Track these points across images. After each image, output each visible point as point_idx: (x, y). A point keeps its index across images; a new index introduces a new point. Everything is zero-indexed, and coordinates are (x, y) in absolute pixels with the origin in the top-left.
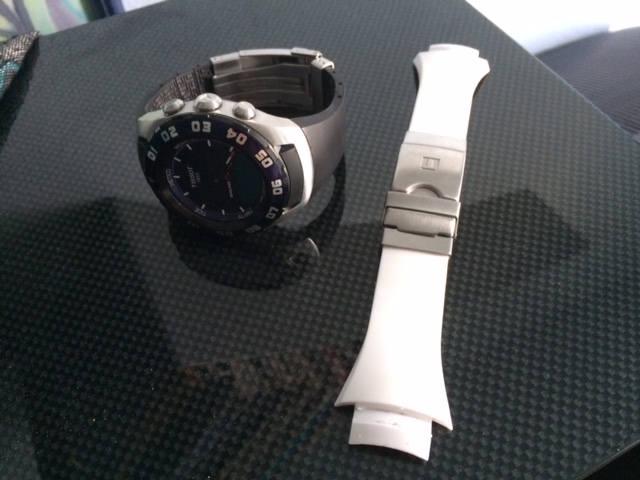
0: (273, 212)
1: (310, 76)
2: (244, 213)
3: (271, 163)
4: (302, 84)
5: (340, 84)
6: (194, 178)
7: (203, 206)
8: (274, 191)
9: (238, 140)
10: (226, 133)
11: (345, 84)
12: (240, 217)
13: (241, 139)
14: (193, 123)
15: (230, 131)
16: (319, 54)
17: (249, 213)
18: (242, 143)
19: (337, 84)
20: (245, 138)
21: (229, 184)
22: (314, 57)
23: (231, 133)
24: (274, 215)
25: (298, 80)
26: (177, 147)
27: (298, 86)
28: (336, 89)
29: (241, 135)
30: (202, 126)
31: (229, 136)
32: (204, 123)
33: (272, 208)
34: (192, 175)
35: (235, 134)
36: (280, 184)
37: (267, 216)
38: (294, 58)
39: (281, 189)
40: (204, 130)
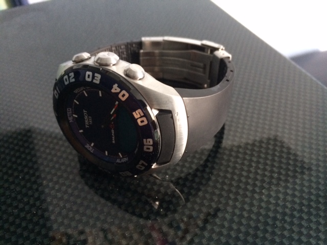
0: (143, 165)
1: (211, 63)
2: (122, 159)
3: (146, 122)
4: (204, 68)
5: (232, 71)
6: (88, 121)
7: (92, 144)
8: (145, 147)
9: (120, 96)
10: (112, 88)
11: (235, 72)
12: (118, 161)
13: (123, 96)
14: (88, 73)
15: (115, 86)
16: (222, 47)
17: (125, 159)
18: (123, 99)
19: (228, 70)
20: (127, 95)
21: (113, 131)
22: (217, 49)
23: (115, 89)
24: (143, 168)
25: (202, 65)
26: (76, 91)
27: (201, 70)
28: (227, 75)
29: (124, 92)
30: (93, 77)
31: (113, 91)
32: (96, 75)
33: (142, 162)
34: (86, 117)
35: (118, 90)
36: (151, 143)
37: (138, 167)
38: (202, 48)
39: (151, 148)
40: (94, 81)
